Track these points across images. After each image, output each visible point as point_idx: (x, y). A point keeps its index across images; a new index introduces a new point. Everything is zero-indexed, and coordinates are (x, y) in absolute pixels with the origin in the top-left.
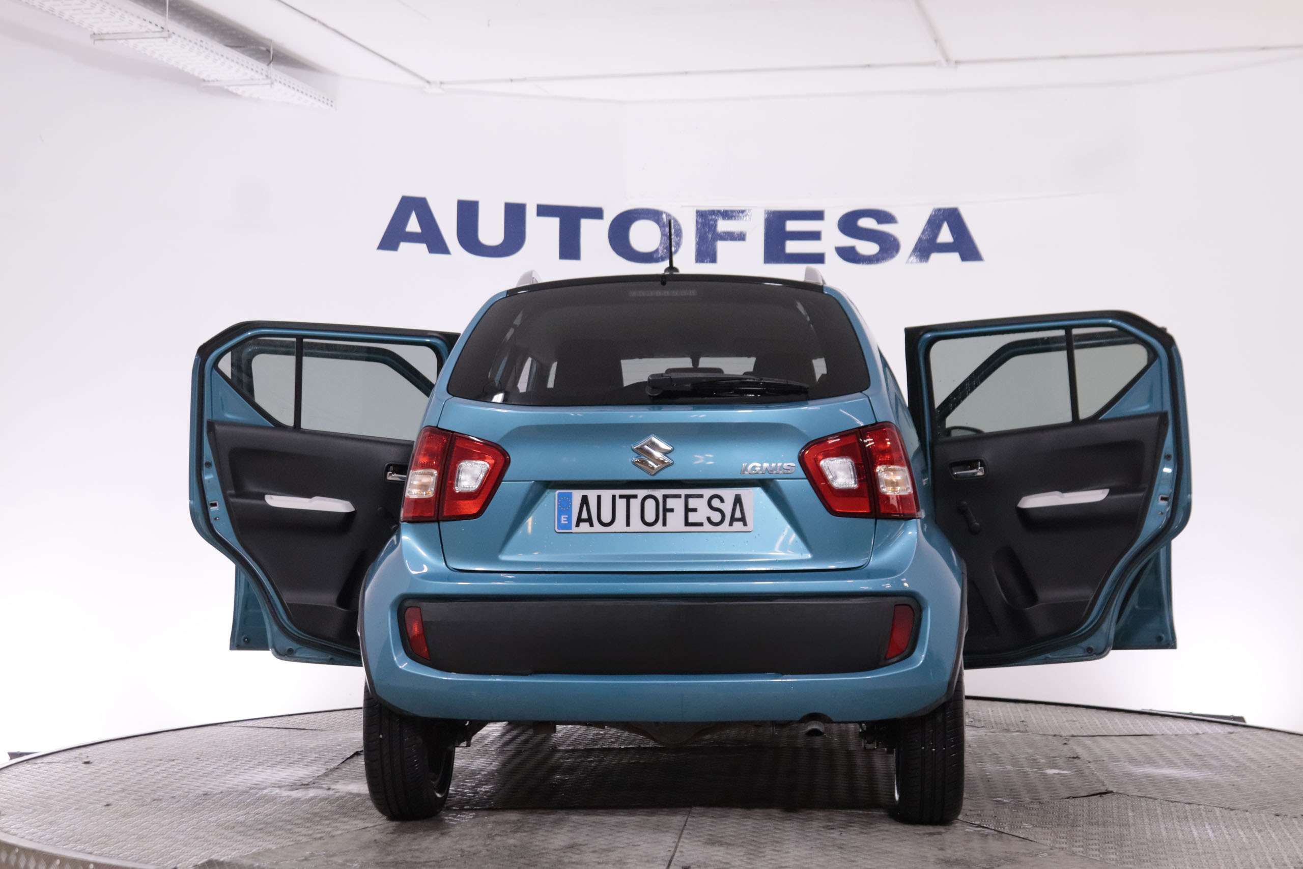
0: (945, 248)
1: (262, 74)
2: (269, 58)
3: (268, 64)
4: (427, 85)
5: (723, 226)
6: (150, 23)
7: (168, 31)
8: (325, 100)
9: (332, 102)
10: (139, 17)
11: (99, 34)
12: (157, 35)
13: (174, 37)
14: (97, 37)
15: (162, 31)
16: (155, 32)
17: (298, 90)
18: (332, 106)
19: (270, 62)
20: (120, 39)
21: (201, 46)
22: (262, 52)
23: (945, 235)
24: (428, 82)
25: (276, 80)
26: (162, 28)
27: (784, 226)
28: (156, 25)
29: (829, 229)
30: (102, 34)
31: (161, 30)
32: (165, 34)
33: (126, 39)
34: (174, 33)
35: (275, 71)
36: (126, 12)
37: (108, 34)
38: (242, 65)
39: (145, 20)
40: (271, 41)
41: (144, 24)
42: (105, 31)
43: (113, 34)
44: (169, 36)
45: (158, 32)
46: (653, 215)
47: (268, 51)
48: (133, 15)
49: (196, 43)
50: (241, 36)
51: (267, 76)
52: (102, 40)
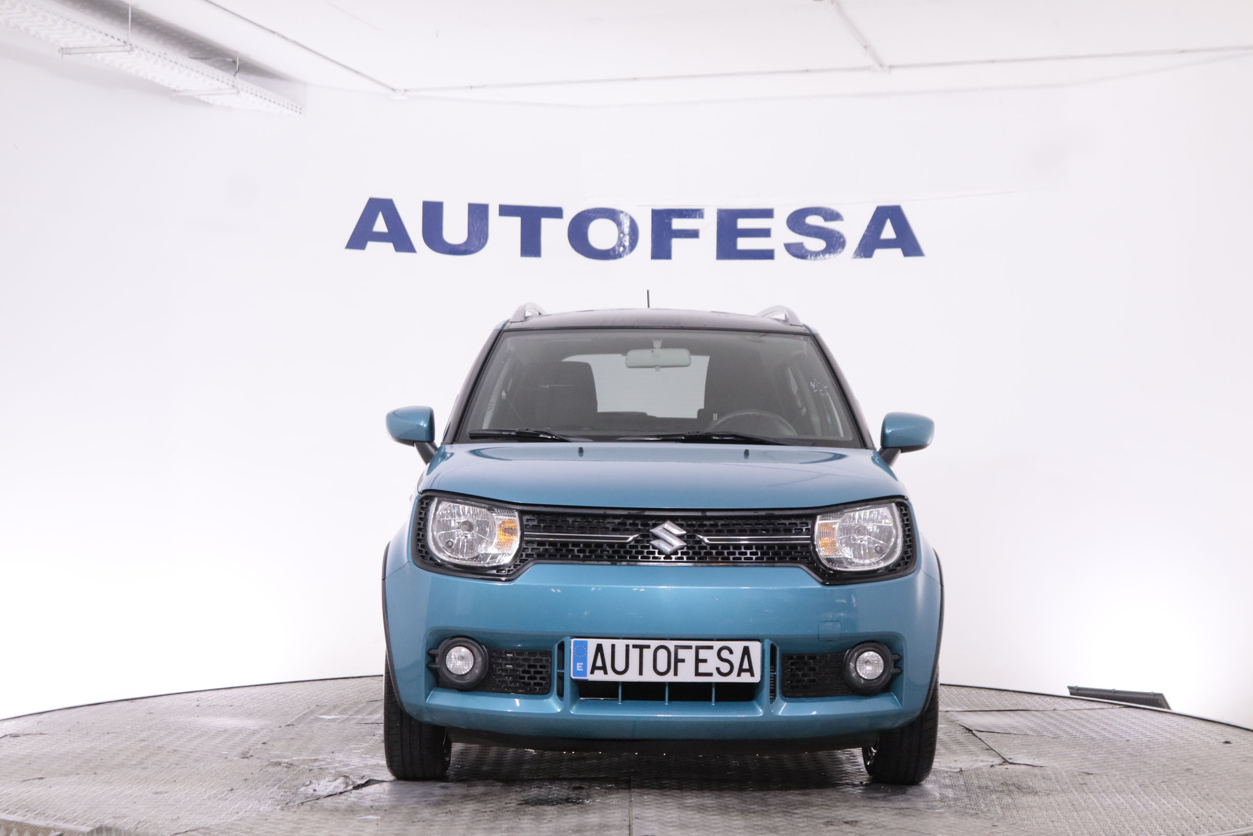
0: (888, 244)
1: (228, 84)
2: (236, 67)
3: (235, 75)
4: (392, 92)
5: (678, 224)
6: (113, 37)
7: (131, 45)
8: (294, 108)
9: (301, 109)
10: (100, 32)
11: (66, 49)
12: (120, 49)
13: (136, 51)
14: (65, 51)
15: (125, 46)
16: (118, 46)
17: (265, 99)
18: (300, 113)
19: (236, 73)
20: (87, 53)
21: (165, 59)
22: (229, 63)
23: (888, 232)
24: (393, 90)
25: (242, 90)
26: (124, 42)
27: (735, 224)
28: (119, 40)
29: (778, 226)
30: (69, 48)
31: (123, 44)
32: (128, 48)
33: (93, 53)
34: (137, 47)
35: (241, 81)
36: (88, 28)
37: (74, 48)
38: (208, 76)
39: (107, 35)
40: (237, 52)
41: (106, 38)
42: (71, 45)
43: (80, 48)
44: (132, 50)
45: (121, 46)
46: (611, 214)
47: (235, 62)
48: (94, 30)
49: (160, 56)
50: (208, 49)
51: (233, 86)
52: (70, 54)
